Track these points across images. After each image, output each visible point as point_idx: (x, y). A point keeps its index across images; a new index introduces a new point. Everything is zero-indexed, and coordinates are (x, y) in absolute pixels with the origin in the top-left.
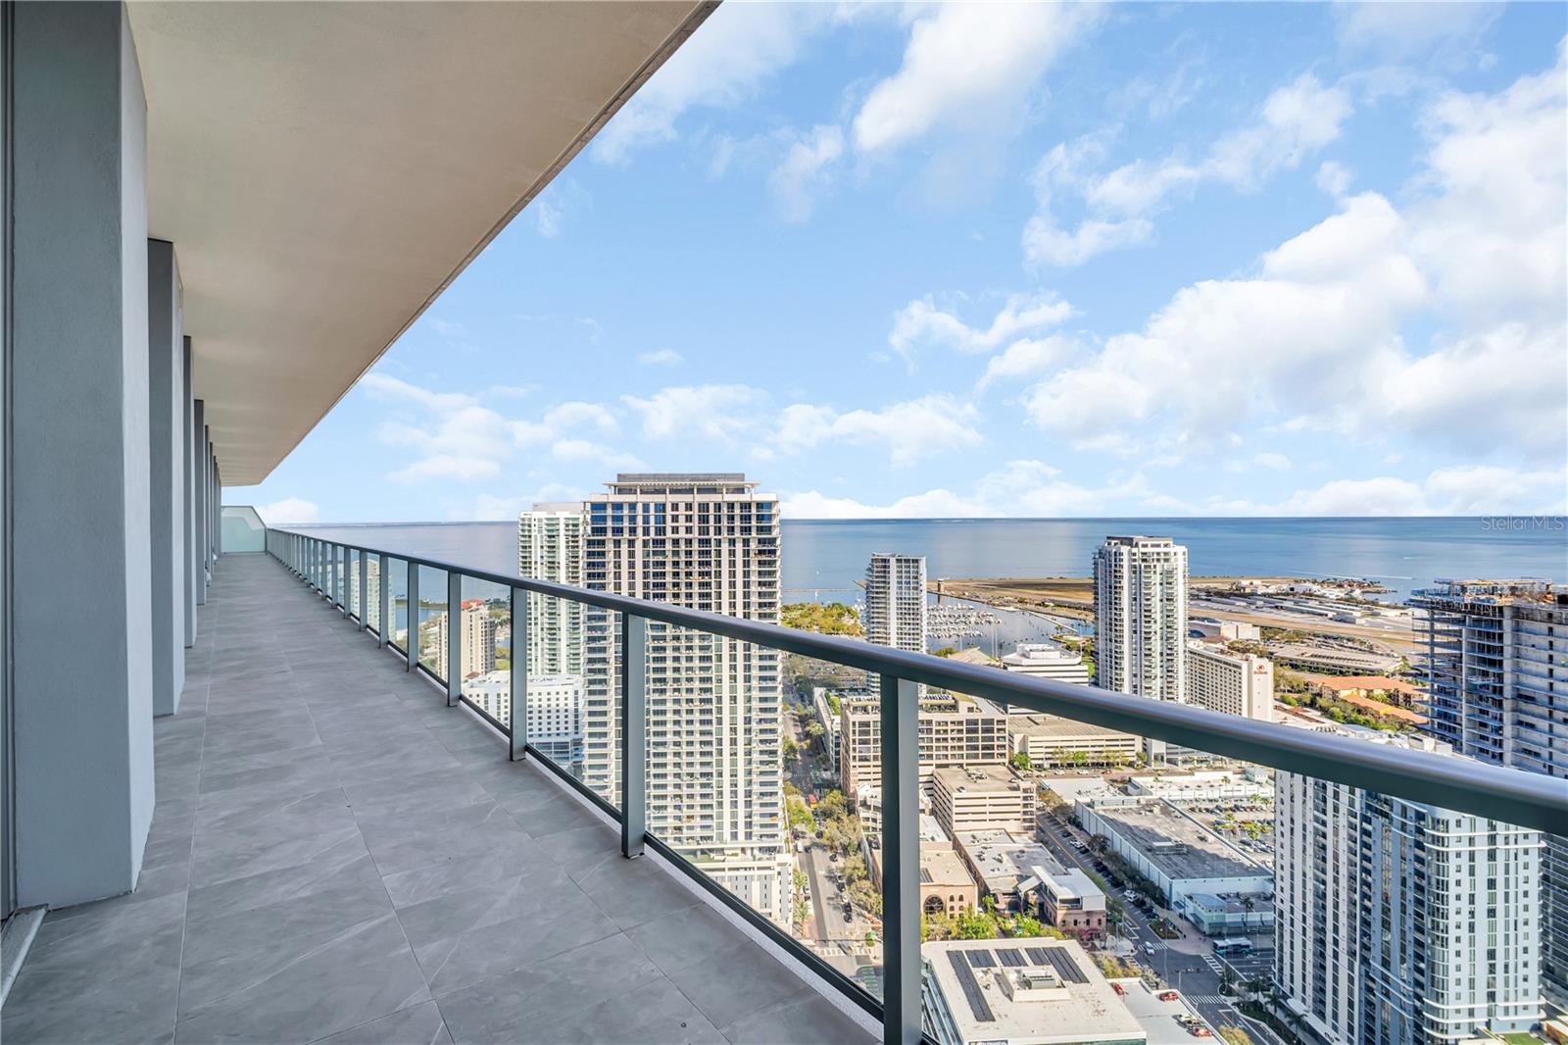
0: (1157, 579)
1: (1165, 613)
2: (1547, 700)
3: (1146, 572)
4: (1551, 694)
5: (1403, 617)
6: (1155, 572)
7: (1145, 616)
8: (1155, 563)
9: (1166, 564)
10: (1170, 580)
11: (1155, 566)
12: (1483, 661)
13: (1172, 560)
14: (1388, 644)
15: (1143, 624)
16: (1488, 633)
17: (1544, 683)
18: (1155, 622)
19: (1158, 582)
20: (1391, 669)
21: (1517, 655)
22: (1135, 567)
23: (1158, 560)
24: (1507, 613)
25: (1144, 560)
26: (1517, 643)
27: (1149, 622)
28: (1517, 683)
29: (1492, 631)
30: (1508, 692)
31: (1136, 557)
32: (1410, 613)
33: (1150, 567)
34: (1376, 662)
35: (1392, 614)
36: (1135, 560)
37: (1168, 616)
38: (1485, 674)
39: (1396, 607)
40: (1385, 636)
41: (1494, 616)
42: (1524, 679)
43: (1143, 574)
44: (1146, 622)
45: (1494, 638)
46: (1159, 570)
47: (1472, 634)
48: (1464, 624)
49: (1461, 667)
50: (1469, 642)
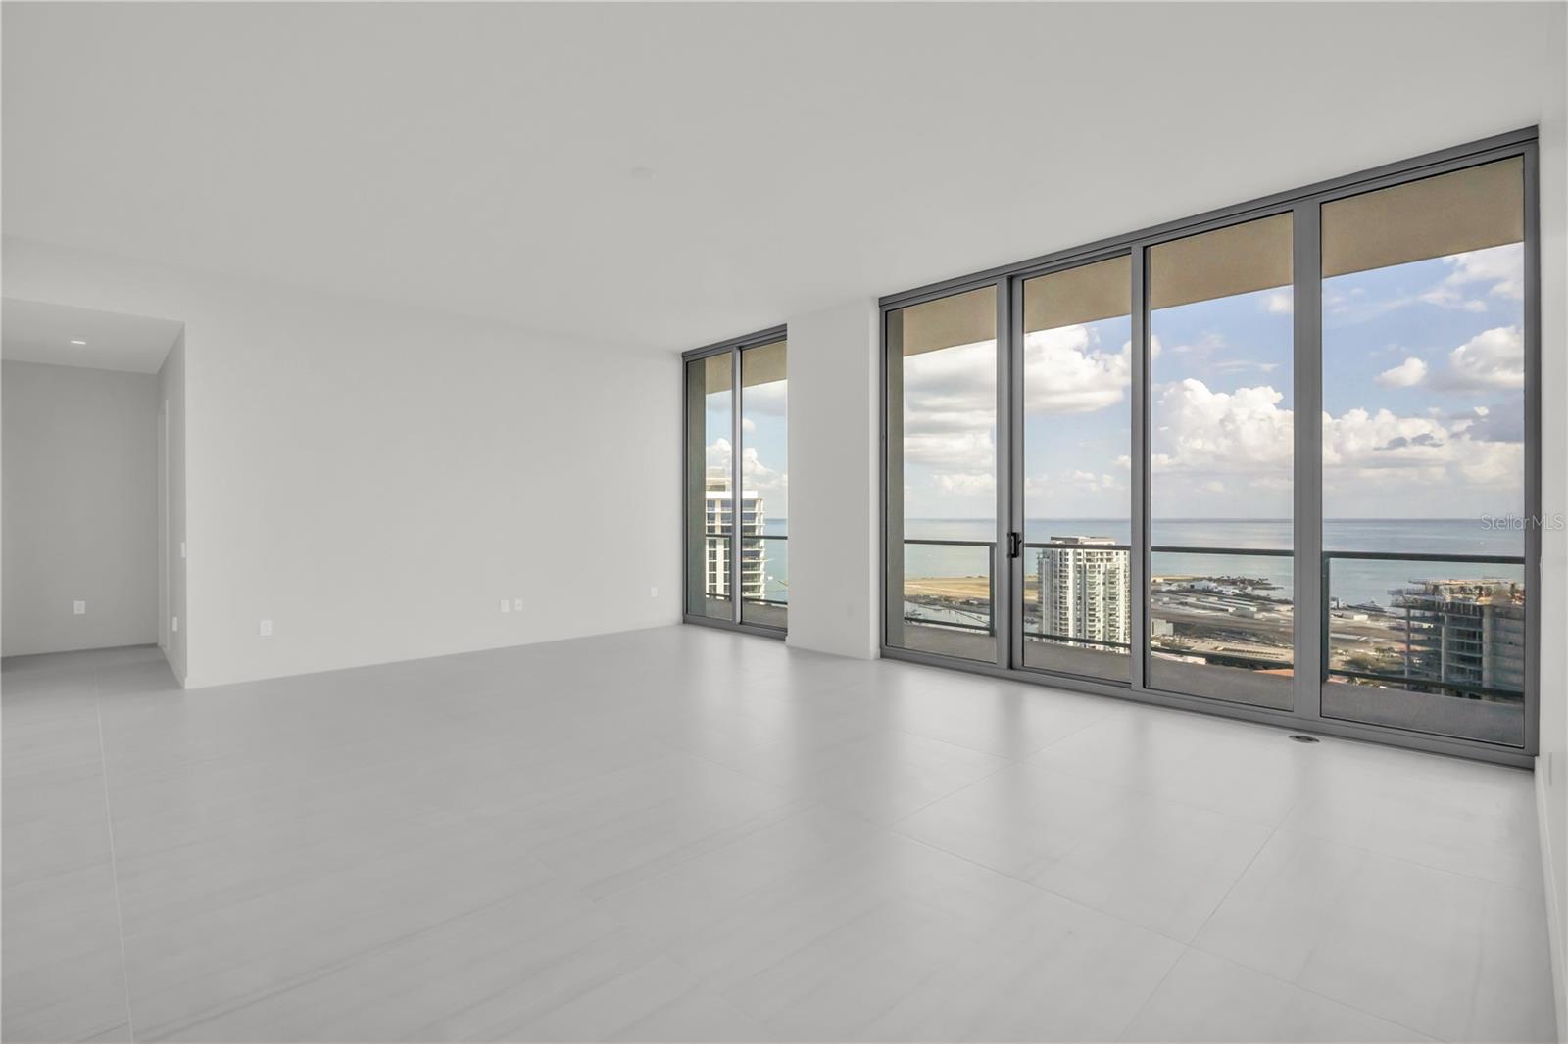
0: (1100, 578)
1: (1108, 612)
3: (1090, 572)
6: (1099, 572)
7: (1090, 615)
8: (1099, 562)
9: (1109, 564)
10: (1113, 580)
11: (1099, 566)
12: (1463, 659)
13: (1115, 560)
15: (1088, 623)
16: (1470, 632)
18: (1099, 621)
19: (1101, 581)
21: (1495, 653)
22: (1080, 566)
23: (1102, 560)
24: (1486, 611)
25: (1088, 560)
26: (1495, 640)
27: (1093, 621)
28: (1494, 679)
29: (1472, 629)
31: (1081, 557)
33: (1094, 566)
34: (1282, 655)
36: (1080, 560)
37: (1111, 615)
38: (1462, 671)
40: (1282, 629)
41: (1474, 615)
43: (1088, 574)
44: (1090, 621)
45: (1475, 637)
46: (1102, 570)
47: (1451, 632)
48: (1443, 623)
49: (1440, 664)
50: (1449, 641)
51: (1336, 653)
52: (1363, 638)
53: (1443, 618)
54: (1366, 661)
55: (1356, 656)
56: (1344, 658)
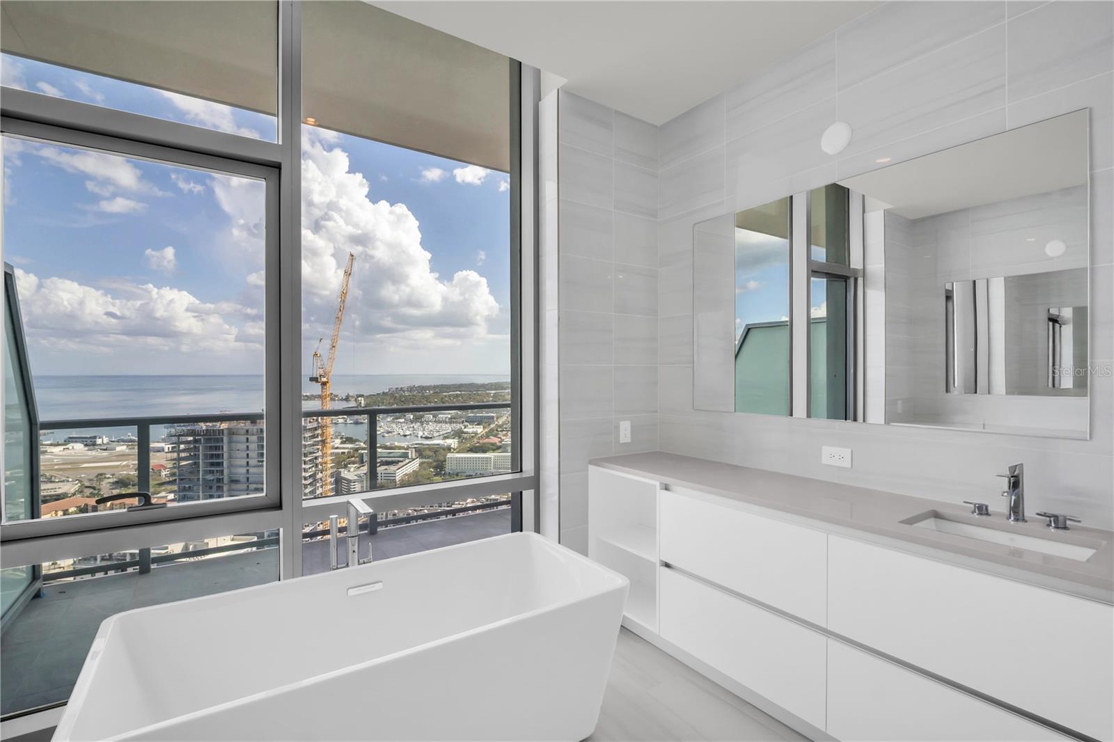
2: (245, 479)
4: (248, 476)
5: (67, 451)
12: (212, 464)
14: (60, 473)
16: (216, 446)
17: (243, 470)
20: (72, 491)
21: (230, 457)
24: (225, 432)
26: (230, 449)
28: (230, 473)
29: (217, 445)
30: (226, 480)
32: (71, 448)
34: (60, 488)
35: (57, 450)
38: (212, 472)
39: (58, 445)
40: (56, 467)
41: (219, 435)
42: (234, 471)
45: (219, 449)
47: (206, 448)
48: (201, 443)
49: (199, 471)
50: (204, 454)
51: (105, 478)
52: (124, 463)
53: (200, 439)
54: (128, 479)
55: (121, 477)
56: (111, 480)
